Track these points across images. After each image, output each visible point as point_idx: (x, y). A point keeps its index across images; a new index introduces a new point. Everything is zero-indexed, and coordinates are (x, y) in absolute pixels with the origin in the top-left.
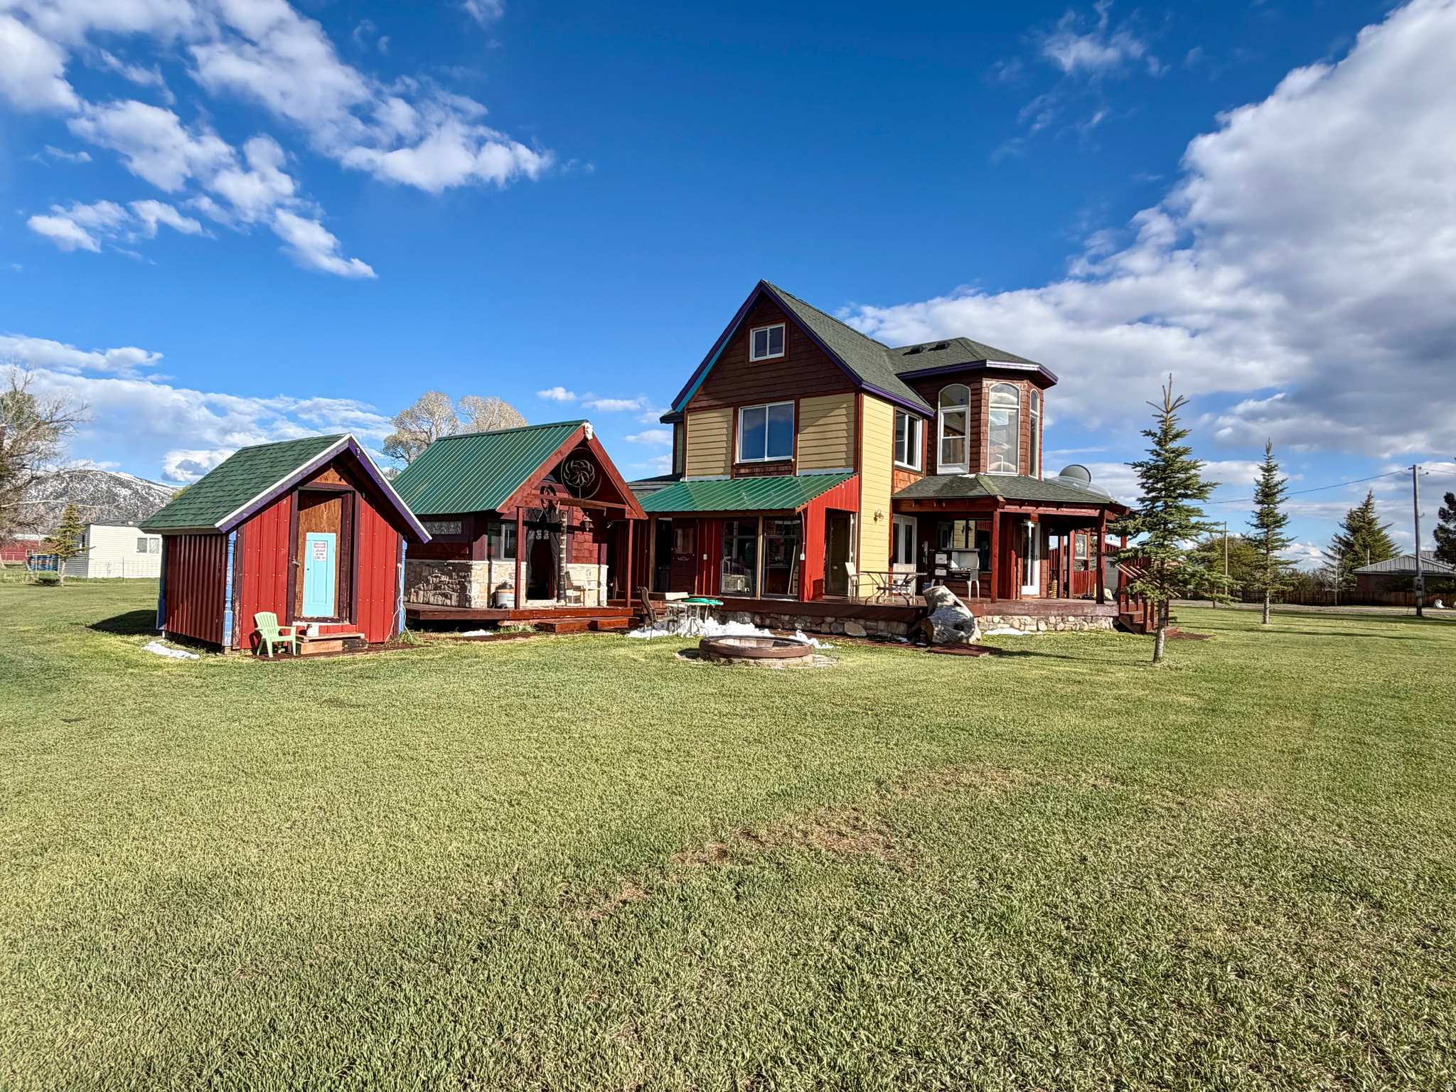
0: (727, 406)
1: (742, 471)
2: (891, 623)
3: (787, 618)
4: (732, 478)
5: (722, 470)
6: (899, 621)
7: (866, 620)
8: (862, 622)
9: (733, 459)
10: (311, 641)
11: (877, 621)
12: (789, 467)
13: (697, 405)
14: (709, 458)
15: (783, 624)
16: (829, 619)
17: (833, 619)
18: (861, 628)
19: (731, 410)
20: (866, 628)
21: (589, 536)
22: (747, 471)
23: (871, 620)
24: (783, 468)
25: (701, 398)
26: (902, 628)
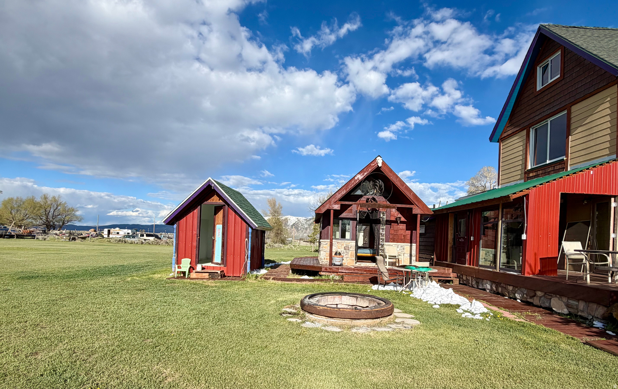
0: (522, 130)
1: (531, 175)
2: (591, 305)
3: (511, 288)
4: (525, 181)
5: (519, 177)
6: (599, 303)
7: (568, 298)
8: (565, 300)
9: (526, 168)
10: (196, 272)
11: (578, 300)
12: (562, 165)
13: (505, 135)
14: (512, 170)
15: (509, 293)
16: (539, 293)
17: (543, 294)
18: (564, 306)
19: (524, 132)
20: (568, 306)
21: (404, 226)
22: (534, 174)
23: (573, 298)
24: (557, 167)
25: (508, 129)
26: (601, 311)
